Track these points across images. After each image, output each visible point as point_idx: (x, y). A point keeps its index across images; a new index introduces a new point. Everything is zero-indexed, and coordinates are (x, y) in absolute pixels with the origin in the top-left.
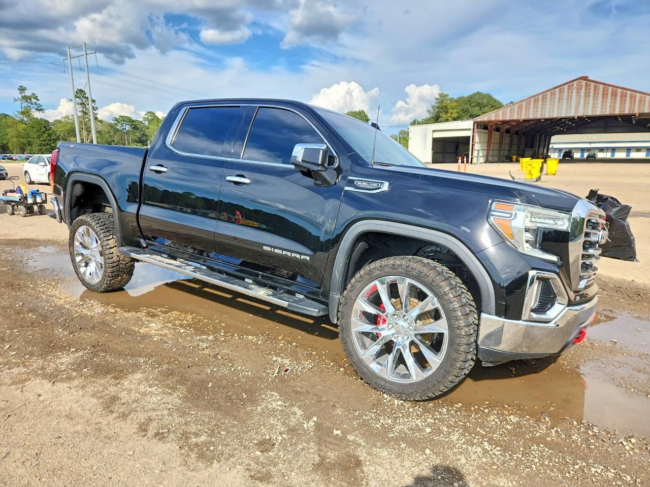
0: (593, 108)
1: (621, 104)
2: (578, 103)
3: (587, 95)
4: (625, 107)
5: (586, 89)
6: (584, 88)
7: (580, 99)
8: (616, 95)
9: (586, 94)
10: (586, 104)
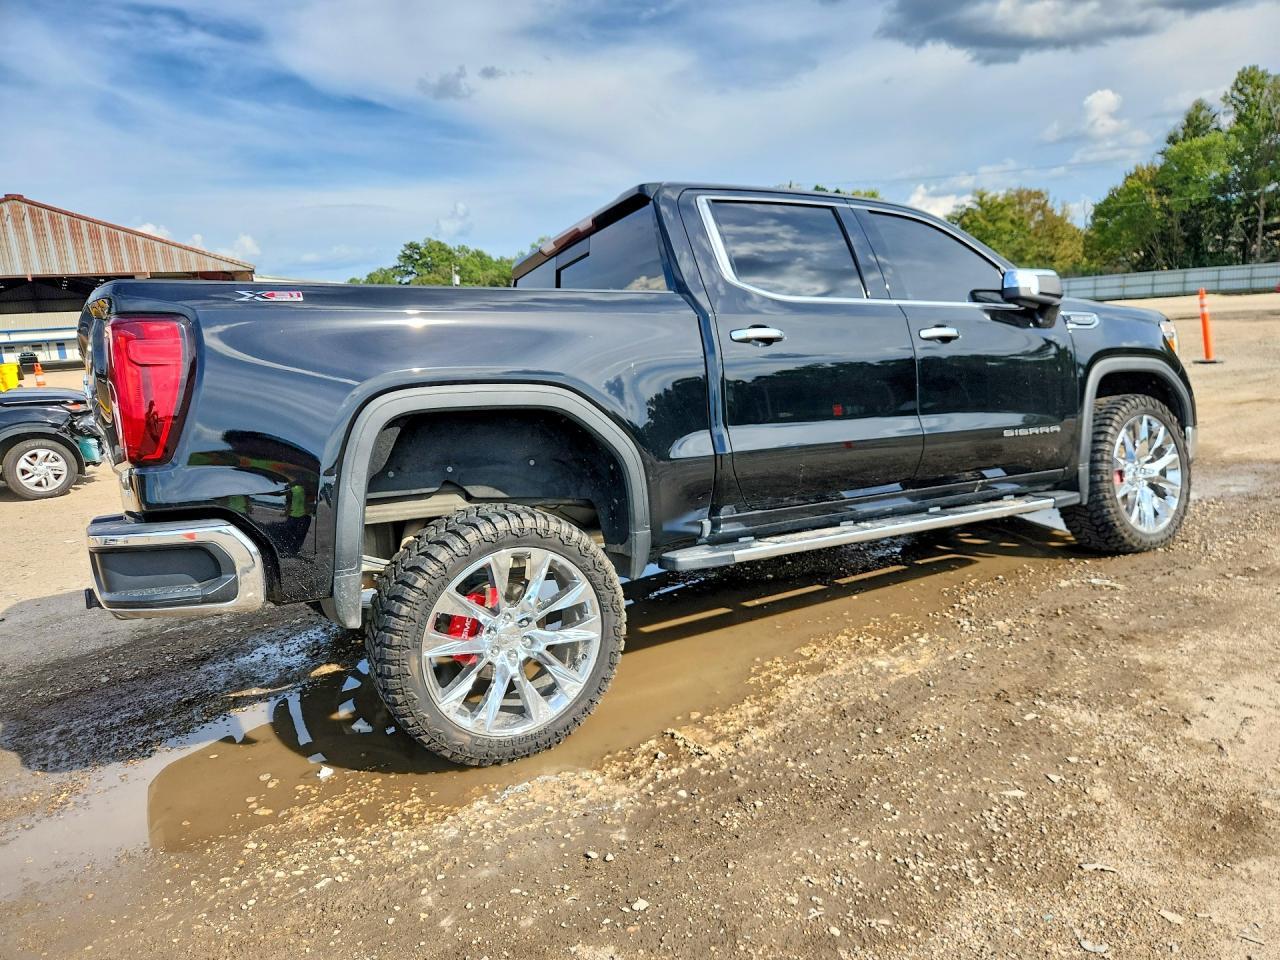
0: (60, 259)
1: (113, 254)
2: (26, 250)
3: (39, 234)
4: (121, 261)
5: (34, 221)
6: (27, 218)
7: (26, 241)
8: (98, 237)
9: (35, 230)
10: (43, 252)
